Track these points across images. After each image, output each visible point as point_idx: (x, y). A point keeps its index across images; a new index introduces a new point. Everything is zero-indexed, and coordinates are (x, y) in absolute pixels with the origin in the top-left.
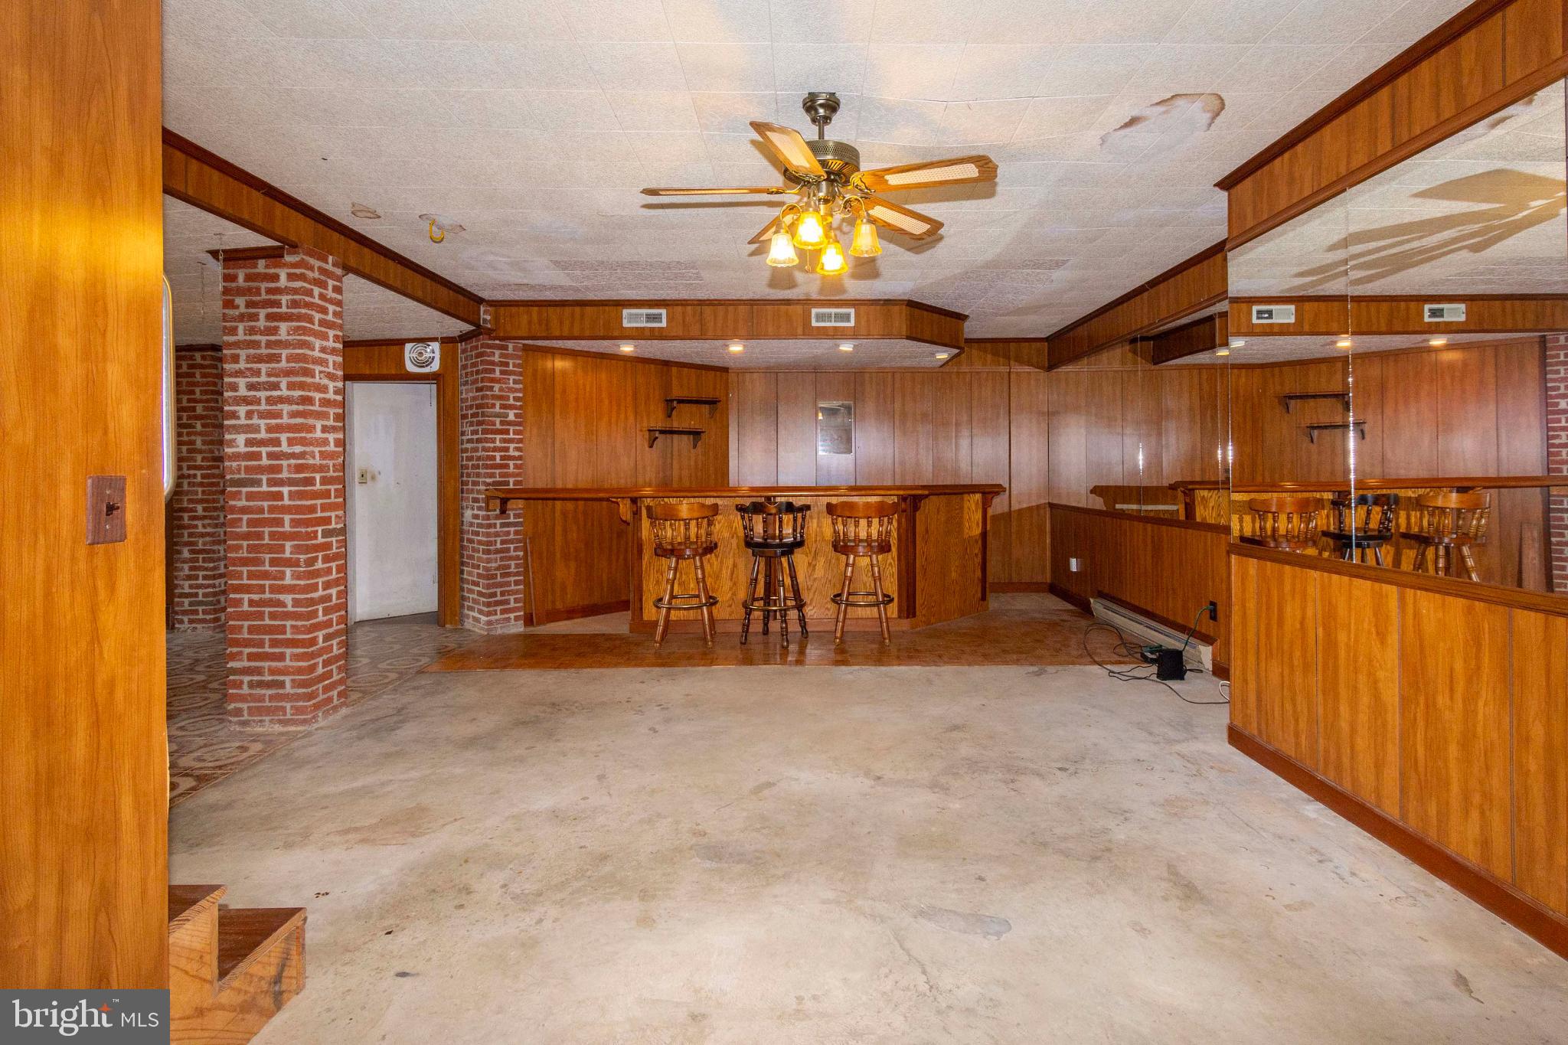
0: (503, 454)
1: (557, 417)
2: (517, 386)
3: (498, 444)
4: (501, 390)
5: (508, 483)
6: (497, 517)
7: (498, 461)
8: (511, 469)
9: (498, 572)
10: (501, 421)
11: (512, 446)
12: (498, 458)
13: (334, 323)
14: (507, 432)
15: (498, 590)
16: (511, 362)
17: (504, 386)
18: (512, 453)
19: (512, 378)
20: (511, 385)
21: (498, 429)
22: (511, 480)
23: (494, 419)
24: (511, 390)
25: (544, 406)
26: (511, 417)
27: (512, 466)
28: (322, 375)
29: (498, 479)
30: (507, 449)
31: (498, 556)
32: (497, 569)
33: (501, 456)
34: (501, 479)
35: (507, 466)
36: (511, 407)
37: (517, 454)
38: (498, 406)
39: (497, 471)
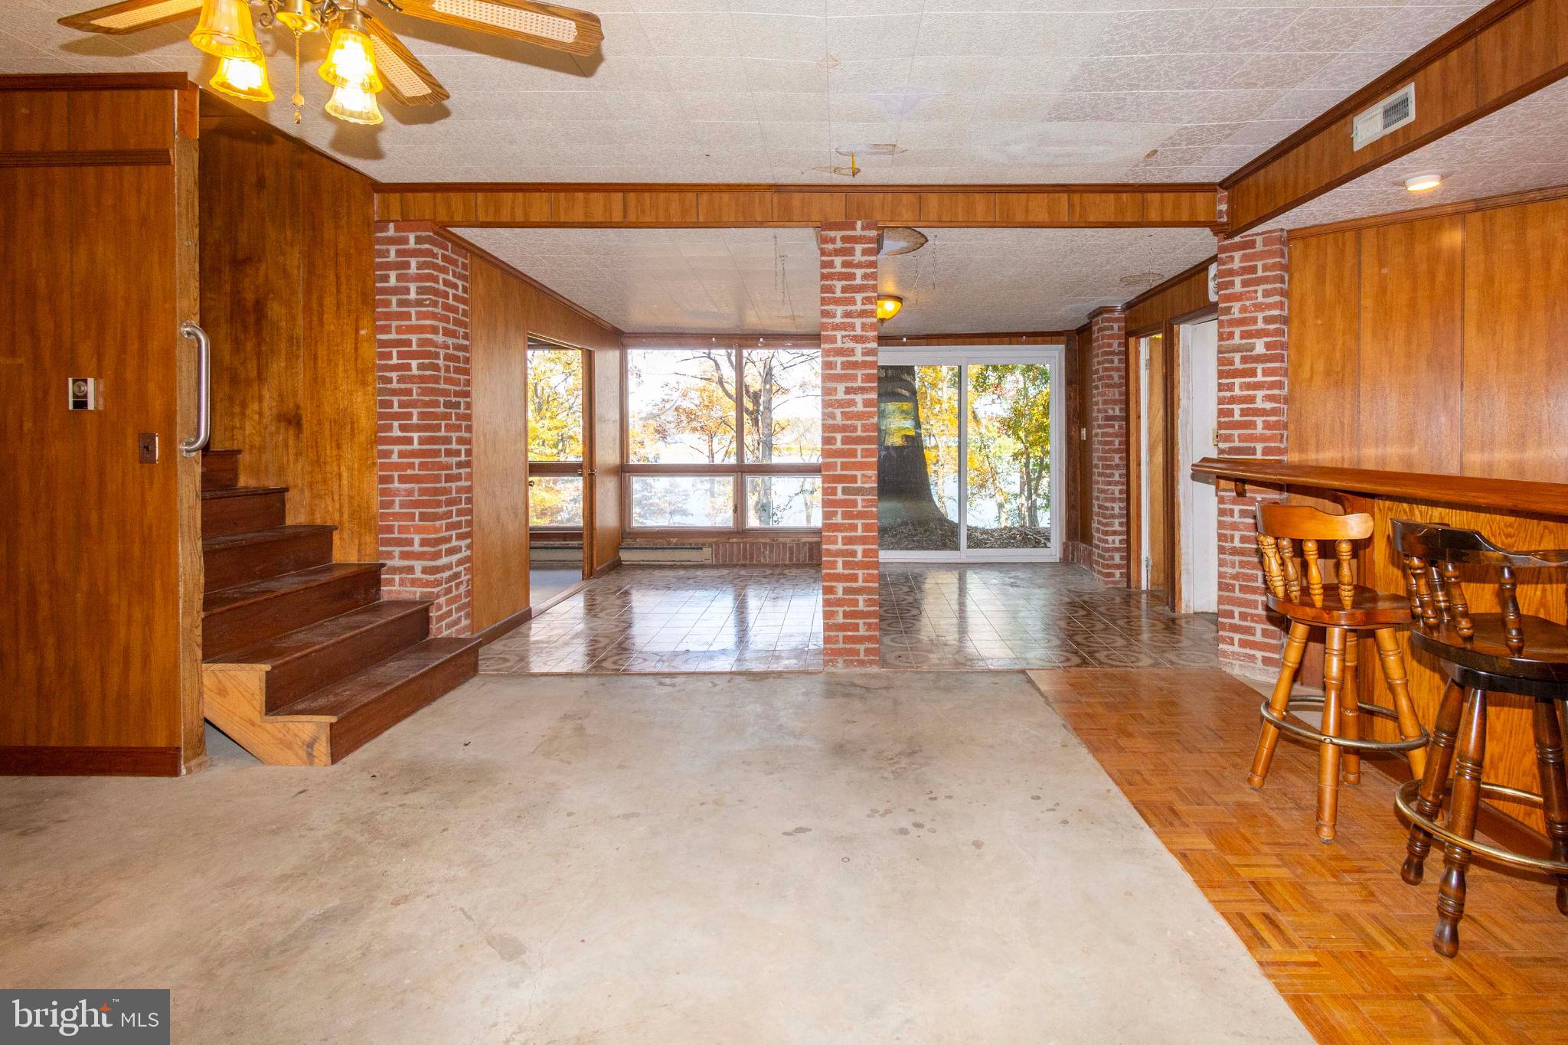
0: (1245, 406)
1: (1367, 336)
2: (1271, 300)
3: (1237, 392)
4: (1243, 309)
5: (1253, 451)
6: (1234, 502)
7: (1237, 417)
8: (1259, 429)
9: (1237, 583)
10: (1242, 358)
11: (1260, 394)
12: (1237, 413)
13: (865, 285)
14: (1252, 373)
15: (1237, 610)
16: (1259, 264)
17: (1248, 303)
18: (1259, 404)
19: (1260, 289)
20: (1260, 299)
21: (1237, 370)
22: (1259, 447)
23: (1231, 355)
24: (1259, 307)
25: (1340, 324)
26: (1260, 347)
27: (1260, 425)
28: (845, 340)
29: (1237, 444)
30: (1252, 399)
31: (1237, 558)
32: (1235, 577)
33: (1242, 410)
34: (1241, 445)
35: (1252, 425)
36: (1259, 334)
37: (1268, 406)
38: (1237, 336)
39: (1236, 432)
